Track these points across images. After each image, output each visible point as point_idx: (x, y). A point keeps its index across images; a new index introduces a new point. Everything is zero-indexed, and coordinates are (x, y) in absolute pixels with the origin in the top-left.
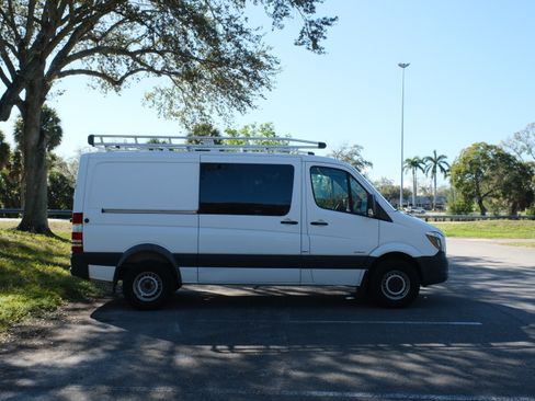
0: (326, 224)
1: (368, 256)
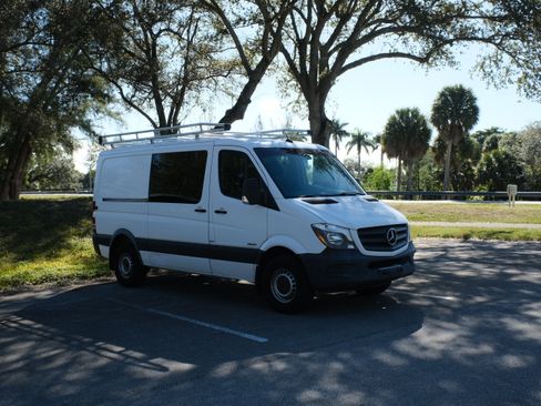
0: (225, 212)
1: (259, 250)
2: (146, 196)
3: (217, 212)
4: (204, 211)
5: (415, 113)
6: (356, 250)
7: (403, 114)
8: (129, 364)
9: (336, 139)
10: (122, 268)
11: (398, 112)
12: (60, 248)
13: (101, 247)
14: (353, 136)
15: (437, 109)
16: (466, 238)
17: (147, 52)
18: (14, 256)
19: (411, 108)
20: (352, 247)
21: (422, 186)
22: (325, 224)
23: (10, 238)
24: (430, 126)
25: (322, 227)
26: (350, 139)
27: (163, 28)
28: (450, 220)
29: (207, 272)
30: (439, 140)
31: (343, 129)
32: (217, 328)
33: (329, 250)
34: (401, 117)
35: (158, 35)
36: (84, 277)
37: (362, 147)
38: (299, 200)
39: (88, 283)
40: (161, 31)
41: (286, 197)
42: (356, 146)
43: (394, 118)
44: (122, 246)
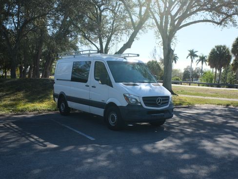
0: (95, 87)
1: (105, 103)
2: (70, 79)
3: (93, 87)
4: (88, 86)
5: (224, 47)
6: (142, 106)
7: (218, 48)
8: (36, 144)
9: (191, 58)
10: (62, 107)
11: (216, 47)
12: (46, 98)
13: (55, 98)
14: (200, 57)
15: (234, 46)
16: (228, 105)
17: (97, 18)
18: (27, 100)
19: (223, 45)
20: (140, 104)
21: (228, 81)
22: (129, 94)
23: (28, 93)
24: (231, 54)
25: (127, 95)
26: (198, 58)
27: (105, 7)
28: (228, 98)
29: (88, 111)
30: (235, 60)
31: (196, 53)
32: (80, 133)
33: (129, 105)
34: (218, 49)
35: (103, 11)
36: (49, 111)
37: (204, 62)
38: (121, 83)
39: (50, 113)
40: (104, 9)
41: (116, 82)
42: (201, 62)
43: (214, 50)
44: (62, 98)
